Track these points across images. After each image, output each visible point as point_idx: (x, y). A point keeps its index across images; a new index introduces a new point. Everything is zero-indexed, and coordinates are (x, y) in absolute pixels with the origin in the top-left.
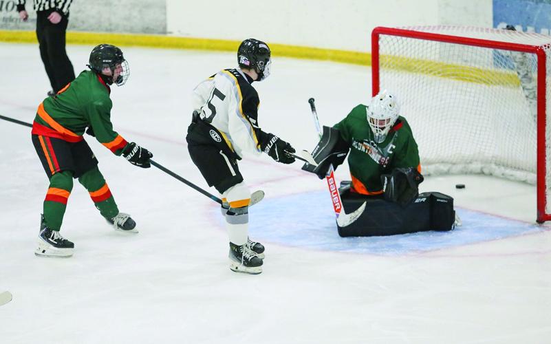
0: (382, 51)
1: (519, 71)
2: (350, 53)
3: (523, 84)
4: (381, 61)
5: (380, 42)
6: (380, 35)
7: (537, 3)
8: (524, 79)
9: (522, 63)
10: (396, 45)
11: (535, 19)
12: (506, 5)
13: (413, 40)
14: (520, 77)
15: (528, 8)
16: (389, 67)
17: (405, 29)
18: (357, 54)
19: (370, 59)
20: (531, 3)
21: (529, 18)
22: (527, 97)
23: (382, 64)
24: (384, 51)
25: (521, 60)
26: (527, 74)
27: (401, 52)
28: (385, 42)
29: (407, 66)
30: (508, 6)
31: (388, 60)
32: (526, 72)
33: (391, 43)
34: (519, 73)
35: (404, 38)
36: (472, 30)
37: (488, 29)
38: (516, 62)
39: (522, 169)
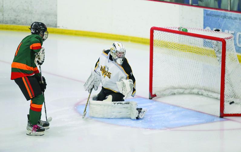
0: (155, 38)
1: (215, 49)
2: (139, 38)
3: (217, 55)
4: (154, 42)
5: (154, 34)
6: (154, 31)
7: (223, 18)
8: (217, 52)
9: (217, 45)
10: (161, 35)
11: (222, 25)
12: (209, 19)
13: (169, 33)
14: (215, 51)
15: (219, 21)
16: (158, 45)
17: (165, 28)
18: (142, 39)
19: (149, 41)
20: (221, 18)
21: (220, 25)
22: (218, 60)
23: (155, 44)
24: (156, 38)
25: (216, 44)
26: (218, 50)
27: (163, 38)
28: (156, 34)
29: (166, 45)
30: (210, 19)
31: (157, 42)
32: (218, 49)
33: (159, 34)
34: (215, 50)
35: (165, 32)
36: (195, 30)
37: (201, 30)
38: (214, 45)
39: (216, 93)
